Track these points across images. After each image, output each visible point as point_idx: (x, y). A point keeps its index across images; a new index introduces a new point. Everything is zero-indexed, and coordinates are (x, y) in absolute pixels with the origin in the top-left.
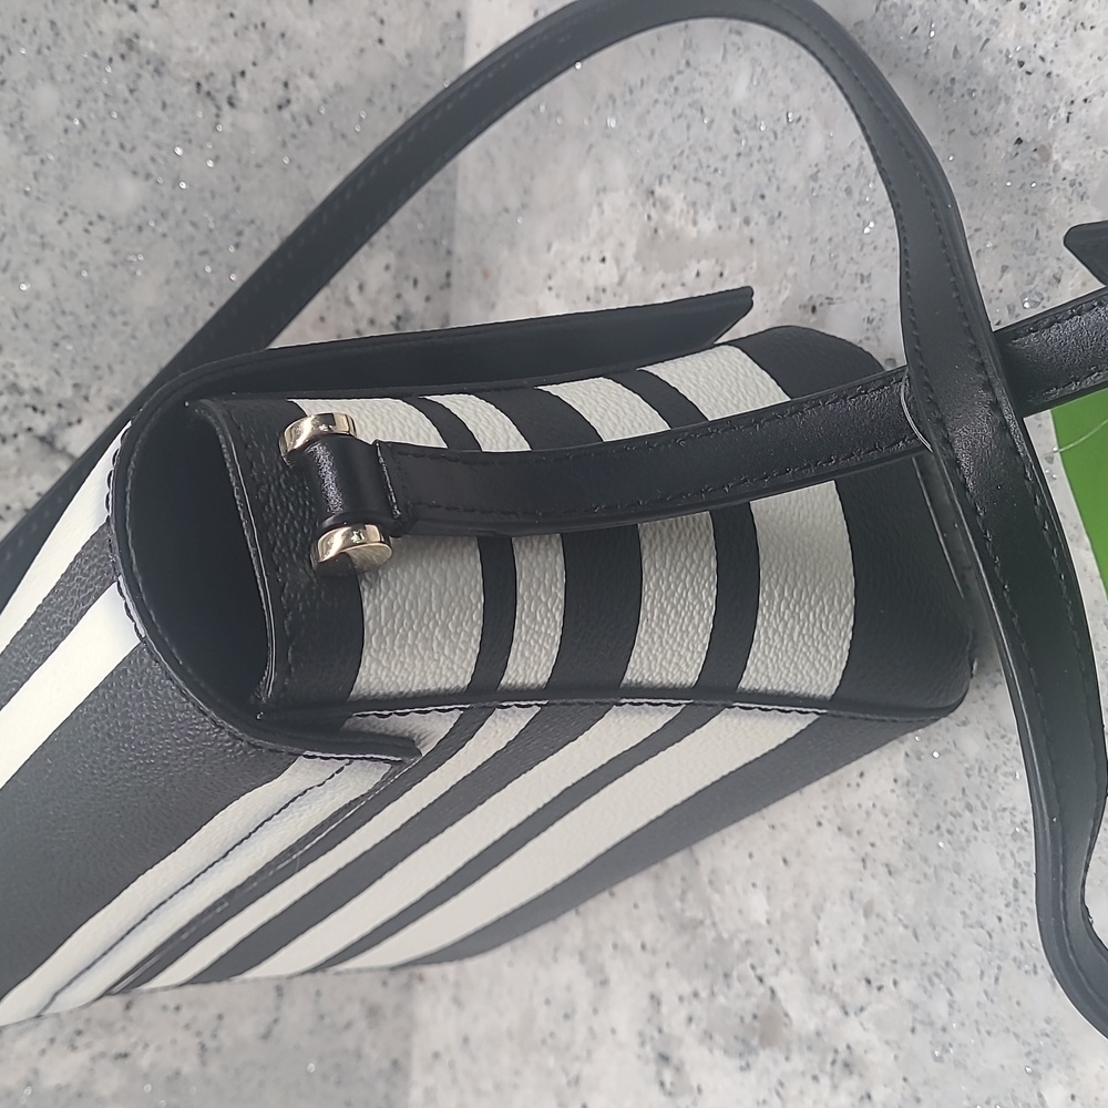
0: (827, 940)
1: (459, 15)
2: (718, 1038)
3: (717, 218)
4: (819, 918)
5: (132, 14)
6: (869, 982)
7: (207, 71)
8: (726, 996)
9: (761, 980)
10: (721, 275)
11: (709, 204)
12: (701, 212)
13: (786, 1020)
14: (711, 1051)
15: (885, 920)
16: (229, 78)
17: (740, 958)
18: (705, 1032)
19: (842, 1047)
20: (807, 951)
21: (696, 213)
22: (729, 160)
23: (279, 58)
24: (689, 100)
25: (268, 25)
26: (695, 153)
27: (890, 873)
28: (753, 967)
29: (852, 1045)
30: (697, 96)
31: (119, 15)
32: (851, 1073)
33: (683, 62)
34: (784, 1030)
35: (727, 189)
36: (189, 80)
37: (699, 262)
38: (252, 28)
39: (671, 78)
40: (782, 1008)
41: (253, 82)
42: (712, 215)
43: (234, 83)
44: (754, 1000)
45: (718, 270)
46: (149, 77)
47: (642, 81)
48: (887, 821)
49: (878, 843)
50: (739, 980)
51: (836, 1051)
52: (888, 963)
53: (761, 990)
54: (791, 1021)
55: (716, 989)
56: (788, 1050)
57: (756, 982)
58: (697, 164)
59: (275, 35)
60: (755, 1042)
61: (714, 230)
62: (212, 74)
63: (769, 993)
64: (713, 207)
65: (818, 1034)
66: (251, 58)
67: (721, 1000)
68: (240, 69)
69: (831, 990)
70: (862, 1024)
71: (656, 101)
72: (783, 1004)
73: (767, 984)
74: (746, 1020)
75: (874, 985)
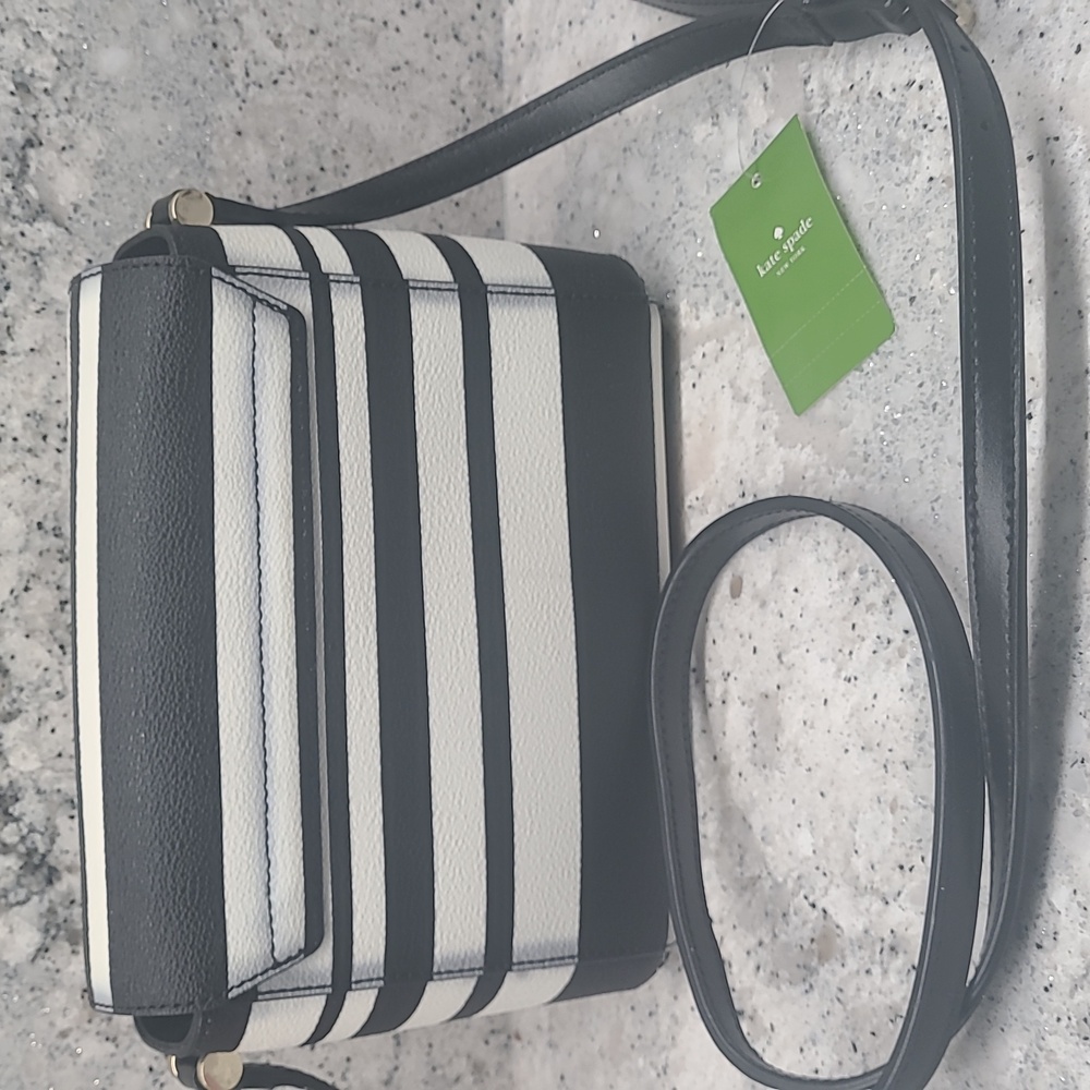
0: (863, 846)
1: (498, 223)
2: (784, 974)
3: (715, 308)
4: (855, 830)
6: (902, 867)
8: (786, 933)
9: (814, 906)
10: (722, 349)
11: (707, 300)
12: (701, 308)
13: (838, 931)
14: (779, 988)
15: (907, 809)
17: (795, 894)
18: (772, 973)
19: (886, 934)
20: (848, 863)
21: (697, 309)
22: (719, 264)
24: (684, 230)
26: (693, 267)
27: (907, 768)
28: (806, 898)
29: (895, 929)
30: (689, 226)
32: (897, 953)
33: (677, 204)
34: (838, 940)
35: (720, 285)
37: (703, 345)
39: (669, 219)
40: (834, 922)
42: (710, 307)
44: (810, 925)
45: (719, 347)
47: (647, 229)
48: (899, 726)
49: (895, 747)
50: (796, 914)
51: (883, 940)
52: (915, 844)
53: (815, 914)
54: (842, 931)
55: (777, 931)
56: (843, 957)
57: (810, 908)
58: (695, 274)
60: (814, 962)
61: (713, 319)
63: (822, 913)
64: (710, 302)
65: (866, 932)
67: (783, 937)
69: (872, 888)
70: (900, 906)
71: (659, 239)
72: (834, 918)
73: (820, 906)
74: (805, 947)
75: (906, 868)
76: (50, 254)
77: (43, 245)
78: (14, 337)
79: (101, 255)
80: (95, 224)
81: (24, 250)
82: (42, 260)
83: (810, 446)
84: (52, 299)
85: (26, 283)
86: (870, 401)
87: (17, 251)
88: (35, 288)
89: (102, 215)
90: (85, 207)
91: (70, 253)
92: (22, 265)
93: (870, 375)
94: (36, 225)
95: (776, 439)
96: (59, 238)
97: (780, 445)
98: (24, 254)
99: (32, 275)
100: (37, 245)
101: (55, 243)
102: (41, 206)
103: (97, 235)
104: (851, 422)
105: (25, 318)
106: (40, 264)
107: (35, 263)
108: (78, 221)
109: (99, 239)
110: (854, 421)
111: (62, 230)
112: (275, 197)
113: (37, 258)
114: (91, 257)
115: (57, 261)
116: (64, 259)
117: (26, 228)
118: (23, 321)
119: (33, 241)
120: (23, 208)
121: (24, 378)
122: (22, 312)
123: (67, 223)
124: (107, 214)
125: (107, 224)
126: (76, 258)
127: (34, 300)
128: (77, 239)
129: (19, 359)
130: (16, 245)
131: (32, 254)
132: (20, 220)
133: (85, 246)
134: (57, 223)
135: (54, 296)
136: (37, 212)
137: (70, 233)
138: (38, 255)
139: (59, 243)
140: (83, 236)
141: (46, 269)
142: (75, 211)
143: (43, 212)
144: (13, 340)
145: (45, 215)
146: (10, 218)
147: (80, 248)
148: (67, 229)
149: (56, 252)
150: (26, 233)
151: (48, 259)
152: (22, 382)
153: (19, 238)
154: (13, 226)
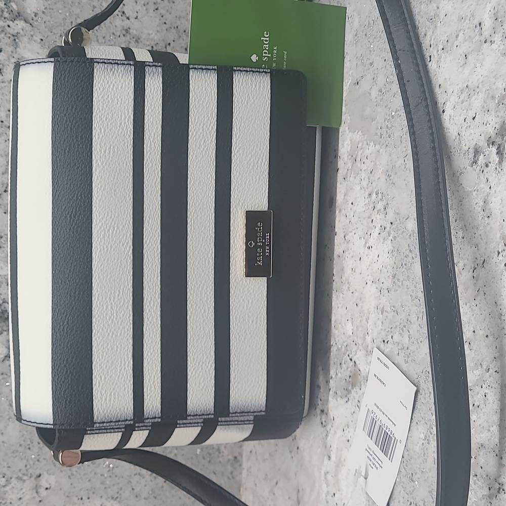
0: (371, 330)
2: (339, 393)
4: (368, 323)
5: (128, 20)
6: (384, 341)
7: (156, 43)
8: (341, 373)
9: (351, 360)
13: (359, 372)
14: (337, 400)
15: (388, 312)
16: (164, 46)
17: (344, 354)
18: (335, 392)
20: (365, 339)
23: (183, 39)
25: (179, 27)
27: (388, 291)
28: (349, 356)
31: (123, 21)
34: (359, 377)
36: (149, 45)
38: (173, 28)
40: (358, 368)
41: (173, 47)
43: (166, 48)
44: (349, 369)
46: (134, 43)
49: (384, 281)
50: (345, 364)
52: (390, 330)
53: (351, 364)
54: (361, 372)
56: (361, 385)
59: (182, 31)
60: (350, 388)
62: (157, 44)
63: (354, 363)
66: (172, 39)
67: (339, 375)
68: (168, 42)
72: (358, 365)
73: (353, 360)
74: (347, 380)
75: (386, 342)
76: (22, 36)
77: (18, 31)
78: (3, 74)
79: (47, 37)
80: (45, 22)
81: (10, 34)
82: (18, 39)
83: (360, 131)
84: (22, 57)
85: (10, 49)
86: (384, 107)
87: (6, 34)
88: (14, 51)
89: (49, 18)
90: (40, 14)
91: (32, 36)
92: (8, 41)
93: (384, 94)
94: (16, 22)
95: (349, 128)
96: (27, 29)
97: (350, 131)
98: (10, 35)
99: (13, 46)
100: (16, 32)
101: (24, 31)
102: (18, 13)
103: (46, 27)
104: (376, 118)
105: (9, 66)
106: (17, 40)
107: (15, 40)
108: (37, 21)
109: (47, 30)
110: (378, 118)
111: (29, 25)
112: (137, 12)
113: (16, 38)
114: (42, 38)
115: (25, 39)
116: (29, 39)
117: (11, 23)
118: (8, 67)
119: (14, 29)
120: (10, 14)
121: (7, 93)
122: (7, 63)
123: (31, 22)
124: (51, 18)
125: (52, 23)
126: (35, 38)
127: (14, 57)
128: (36, 29)
129: (5, 84)
130: (6, 31)
131: (13, 36)
132: (8, 20)
133: (40, 32)
134: (26, 21)
135: (23, 55)
136: (16, 16)
137: (33, 27)
138: (16, 36)
139: (26, 31)
140: (39, 28)
141: (20, 43)
142: (35, 16)
143: (19, 16)
144: (2, 75)
145: (20, 17)
146: (3, 19)
147: (37, 34)
148: (31, 24)
149: (25, 35)
150: (11, 26)
151: (21, 38)
152: (6, 95)
153: (7, 28)
154: (4, 22)
